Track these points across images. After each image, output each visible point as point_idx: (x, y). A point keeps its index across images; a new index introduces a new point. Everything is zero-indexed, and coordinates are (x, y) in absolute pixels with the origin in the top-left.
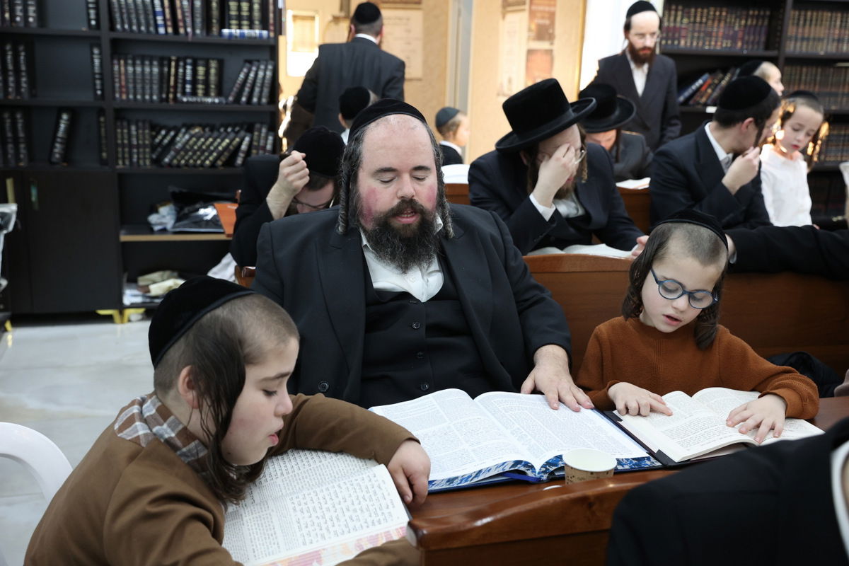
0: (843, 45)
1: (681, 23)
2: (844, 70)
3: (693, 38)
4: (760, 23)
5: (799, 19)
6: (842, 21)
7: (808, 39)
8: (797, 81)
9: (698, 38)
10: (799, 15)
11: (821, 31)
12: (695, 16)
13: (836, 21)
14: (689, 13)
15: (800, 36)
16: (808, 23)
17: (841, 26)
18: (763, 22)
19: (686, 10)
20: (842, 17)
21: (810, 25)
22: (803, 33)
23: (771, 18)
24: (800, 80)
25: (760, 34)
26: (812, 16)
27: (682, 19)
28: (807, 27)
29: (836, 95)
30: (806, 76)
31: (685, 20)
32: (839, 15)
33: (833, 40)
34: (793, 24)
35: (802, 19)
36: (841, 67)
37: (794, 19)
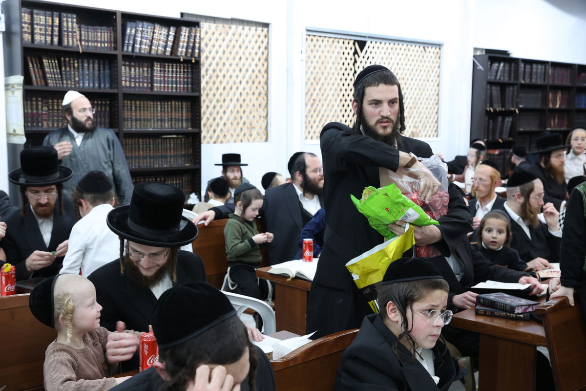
0: (165, 124)
1: (42, 110)
2: (168, 140)
3: (53, 121)
4: (103, 109)
5: (131, 106)
6: (161, 108)
7: (140, 120)
8: (137, 149)
9: (58, 121)
10: (131, 104)
11: (148, 115)
12: (53, 106)
13: (157, 107)
14: (47, 103)
15: (134, 118)
16: (138, 109)
17: (161, 111)
18: (106, 109)
19: (44, 101)
20: (161, 105)
21: (140, 110)
22: (136, 116)
23: (111, 106)
24: (139, 148)
25: (104, 117)
26: (140, 104)
27: (42, 107)
28: (138, 112)
29: (166, 157)
30: (143, 145)
31: (45, 108)
32: (159, 103)
33: (158, 120)
34: (128, 110)
35: (133, 106)
36: (166, 138)
37: (127, 106)
